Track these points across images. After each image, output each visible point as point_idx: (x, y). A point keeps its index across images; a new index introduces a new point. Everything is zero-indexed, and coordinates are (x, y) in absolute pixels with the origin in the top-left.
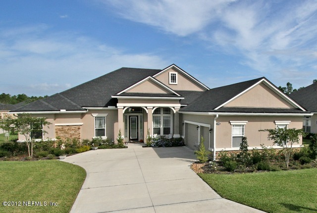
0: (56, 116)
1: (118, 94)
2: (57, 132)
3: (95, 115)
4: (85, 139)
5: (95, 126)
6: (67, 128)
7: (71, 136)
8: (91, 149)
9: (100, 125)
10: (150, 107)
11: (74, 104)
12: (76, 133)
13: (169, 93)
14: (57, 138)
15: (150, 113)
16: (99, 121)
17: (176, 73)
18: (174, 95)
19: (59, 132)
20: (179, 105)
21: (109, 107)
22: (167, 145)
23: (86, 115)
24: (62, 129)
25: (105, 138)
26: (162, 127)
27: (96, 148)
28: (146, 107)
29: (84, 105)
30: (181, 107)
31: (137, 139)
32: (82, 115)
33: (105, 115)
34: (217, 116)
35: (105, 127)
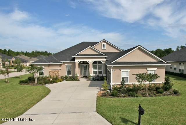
0: (49, 66)
1: (75, 55)
2: (50, 73)
3: (66, 65)
4: (62, 76)
5: (66, 70)
6: (54, 71)
7: (55, 74)
8: (63, 81)
9: (69, 69)
10: (90, 61)
11: (57, 60)
12: (58, 73)
13: (100, 54)
14: (49, 75)
15: (91, 64)
16: (68, 68)
17: (106, 44)
18: (103, 55)
19: (51, 73)
20: (105, 60)
21: (72, 61)
22: (98, 80)
23: (63, 65)
24: (52, 71)
25: (70, 75)
26: (97, 70)
27: (65, 80)
28: (89, 61)
29: (61, 60)
30: (106, 61)
31: (87, 76)
32: (61, 65)
33: (70, 65)
34: (112, 66)
35: (71, 70)
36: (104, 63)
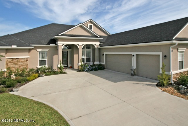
0: (7, 51)
1: (60, 35)
2: (7, 64)
3: (39, 50)
4: (31, 68)
5: (39, 59)
6: (17, 60)
7: (20, 67)
8: (39, 77)
10: (80, 44)
11: (23, 42)
12: (25, 64)
13: (92, 35)
14: (7, 69)
15: (80, 48)
16: (42, 55)
17: (92, 25)
18: (96, 36)
19: (9, 64)
20: (99, 43)
21: (51, 45)
23: (32, 51)
24: (12, 61)
25: (47, 66)
26: (85, 57)
28: (78, 44)
29: (31, 43)
30: (100, 44)
31: (67, 66)
32: (30, 50)
33: (47, 50)
35: (46, 59)
36: (97, 47)
